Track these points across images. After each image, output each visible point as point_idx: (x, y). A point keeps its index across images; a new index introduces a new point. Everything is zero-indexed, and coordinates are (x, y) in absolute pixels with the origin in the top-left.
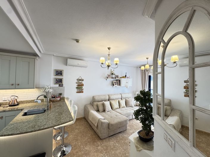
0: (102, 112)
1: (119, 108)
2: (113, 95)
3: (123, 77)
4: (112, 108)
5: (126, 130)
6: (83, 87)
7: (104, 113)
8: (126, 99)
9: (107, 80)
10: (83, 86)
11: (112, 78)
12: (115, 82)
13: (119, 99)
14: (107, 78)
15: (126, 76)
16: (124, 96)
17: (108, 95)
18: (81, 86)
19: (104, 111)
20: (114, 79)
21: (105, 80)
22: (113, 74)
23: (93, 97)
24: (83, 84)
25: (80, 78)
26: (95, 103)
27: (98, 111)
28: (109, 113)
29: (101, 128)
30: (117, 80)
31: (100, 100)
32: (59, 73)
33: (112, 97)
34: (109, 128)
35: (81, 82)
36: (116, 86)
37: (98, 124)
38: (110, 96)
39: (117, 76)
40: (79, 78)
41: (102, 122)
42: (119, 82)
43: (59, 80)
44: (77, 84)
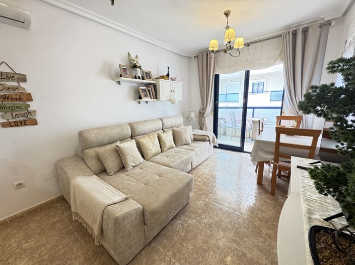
0: (115, 173)
1: (162, 151)
2: (142, 122)
3: (163, 77)
4: (143, 156)
5: (188, 204)
6: (33, 106)
7: (122, 175)
8: (175, 129)
9: (119, 83)
10: (31, 100)
11: (136, 78)
12: (144, 91)
13: (158, 132)
14: (121, 76)
15: (168, 75)
16: (168, 123)
17: (130, 125)
18: (20, 99)
19: (123, 167)
20: (141, 81)
21: (114, 83)
22: (135, 66)
23: (81, 134)
25: (6, 70)
26: (91, 152)
27: (102, 172)
28: (137, 170)
30: (147, 85)
31: (106, 139)
33: (140, 129)
34: (145, 224)
35: (13, 84)
36: (148, 99)
37: (104, 227)
38: (135, 126)
39: (146, 73)
41: (116, 220)
42: (153, 91)
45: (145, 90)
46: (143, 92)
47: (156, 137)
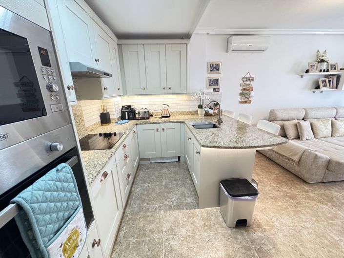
0: (293, 139)
1: (332, 136)
2: (315, 108)
4: (314, 135)
6: (252, 93)
9: (302, 76)
10: (252, 90)
11: (321, 71)
12: (323, 81)
13: (332, 119)
17: (305, 109)
18: (249, 90)
19: (299, 137)
20: (325, 73)
21: (298, 77)
22: (323, 61)
24: (253, 88)
25: (248, 76)
27: (284, 136)
28: (310, 142)
29: (314, 165)
32: (214, 68)
34: (327, 169)
35: (248, 82)
36: (327, 89)
37: (303, 158)
38: (309, 111)
39: (332, 65)
40: (246, 77)
42: (335, 81)
43: (214, 80)
44: (242, 88)
45: (325, 81)
46: (322, 83)
47: (330, 122)
